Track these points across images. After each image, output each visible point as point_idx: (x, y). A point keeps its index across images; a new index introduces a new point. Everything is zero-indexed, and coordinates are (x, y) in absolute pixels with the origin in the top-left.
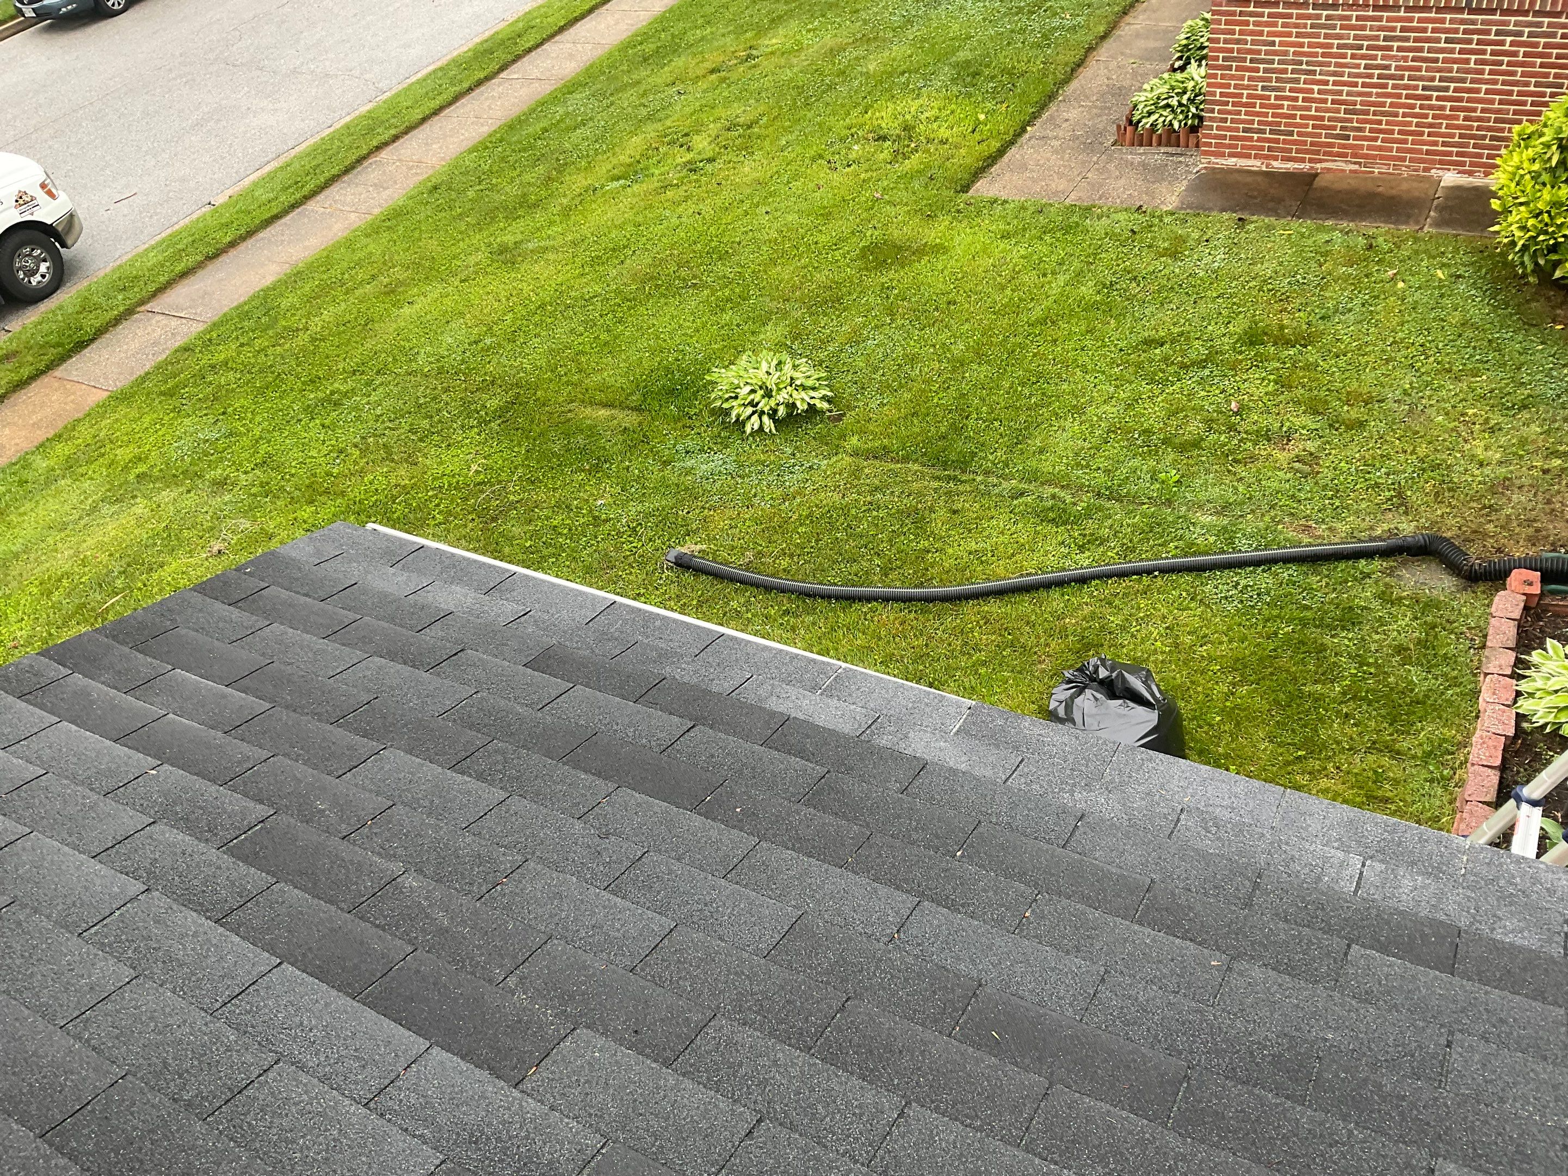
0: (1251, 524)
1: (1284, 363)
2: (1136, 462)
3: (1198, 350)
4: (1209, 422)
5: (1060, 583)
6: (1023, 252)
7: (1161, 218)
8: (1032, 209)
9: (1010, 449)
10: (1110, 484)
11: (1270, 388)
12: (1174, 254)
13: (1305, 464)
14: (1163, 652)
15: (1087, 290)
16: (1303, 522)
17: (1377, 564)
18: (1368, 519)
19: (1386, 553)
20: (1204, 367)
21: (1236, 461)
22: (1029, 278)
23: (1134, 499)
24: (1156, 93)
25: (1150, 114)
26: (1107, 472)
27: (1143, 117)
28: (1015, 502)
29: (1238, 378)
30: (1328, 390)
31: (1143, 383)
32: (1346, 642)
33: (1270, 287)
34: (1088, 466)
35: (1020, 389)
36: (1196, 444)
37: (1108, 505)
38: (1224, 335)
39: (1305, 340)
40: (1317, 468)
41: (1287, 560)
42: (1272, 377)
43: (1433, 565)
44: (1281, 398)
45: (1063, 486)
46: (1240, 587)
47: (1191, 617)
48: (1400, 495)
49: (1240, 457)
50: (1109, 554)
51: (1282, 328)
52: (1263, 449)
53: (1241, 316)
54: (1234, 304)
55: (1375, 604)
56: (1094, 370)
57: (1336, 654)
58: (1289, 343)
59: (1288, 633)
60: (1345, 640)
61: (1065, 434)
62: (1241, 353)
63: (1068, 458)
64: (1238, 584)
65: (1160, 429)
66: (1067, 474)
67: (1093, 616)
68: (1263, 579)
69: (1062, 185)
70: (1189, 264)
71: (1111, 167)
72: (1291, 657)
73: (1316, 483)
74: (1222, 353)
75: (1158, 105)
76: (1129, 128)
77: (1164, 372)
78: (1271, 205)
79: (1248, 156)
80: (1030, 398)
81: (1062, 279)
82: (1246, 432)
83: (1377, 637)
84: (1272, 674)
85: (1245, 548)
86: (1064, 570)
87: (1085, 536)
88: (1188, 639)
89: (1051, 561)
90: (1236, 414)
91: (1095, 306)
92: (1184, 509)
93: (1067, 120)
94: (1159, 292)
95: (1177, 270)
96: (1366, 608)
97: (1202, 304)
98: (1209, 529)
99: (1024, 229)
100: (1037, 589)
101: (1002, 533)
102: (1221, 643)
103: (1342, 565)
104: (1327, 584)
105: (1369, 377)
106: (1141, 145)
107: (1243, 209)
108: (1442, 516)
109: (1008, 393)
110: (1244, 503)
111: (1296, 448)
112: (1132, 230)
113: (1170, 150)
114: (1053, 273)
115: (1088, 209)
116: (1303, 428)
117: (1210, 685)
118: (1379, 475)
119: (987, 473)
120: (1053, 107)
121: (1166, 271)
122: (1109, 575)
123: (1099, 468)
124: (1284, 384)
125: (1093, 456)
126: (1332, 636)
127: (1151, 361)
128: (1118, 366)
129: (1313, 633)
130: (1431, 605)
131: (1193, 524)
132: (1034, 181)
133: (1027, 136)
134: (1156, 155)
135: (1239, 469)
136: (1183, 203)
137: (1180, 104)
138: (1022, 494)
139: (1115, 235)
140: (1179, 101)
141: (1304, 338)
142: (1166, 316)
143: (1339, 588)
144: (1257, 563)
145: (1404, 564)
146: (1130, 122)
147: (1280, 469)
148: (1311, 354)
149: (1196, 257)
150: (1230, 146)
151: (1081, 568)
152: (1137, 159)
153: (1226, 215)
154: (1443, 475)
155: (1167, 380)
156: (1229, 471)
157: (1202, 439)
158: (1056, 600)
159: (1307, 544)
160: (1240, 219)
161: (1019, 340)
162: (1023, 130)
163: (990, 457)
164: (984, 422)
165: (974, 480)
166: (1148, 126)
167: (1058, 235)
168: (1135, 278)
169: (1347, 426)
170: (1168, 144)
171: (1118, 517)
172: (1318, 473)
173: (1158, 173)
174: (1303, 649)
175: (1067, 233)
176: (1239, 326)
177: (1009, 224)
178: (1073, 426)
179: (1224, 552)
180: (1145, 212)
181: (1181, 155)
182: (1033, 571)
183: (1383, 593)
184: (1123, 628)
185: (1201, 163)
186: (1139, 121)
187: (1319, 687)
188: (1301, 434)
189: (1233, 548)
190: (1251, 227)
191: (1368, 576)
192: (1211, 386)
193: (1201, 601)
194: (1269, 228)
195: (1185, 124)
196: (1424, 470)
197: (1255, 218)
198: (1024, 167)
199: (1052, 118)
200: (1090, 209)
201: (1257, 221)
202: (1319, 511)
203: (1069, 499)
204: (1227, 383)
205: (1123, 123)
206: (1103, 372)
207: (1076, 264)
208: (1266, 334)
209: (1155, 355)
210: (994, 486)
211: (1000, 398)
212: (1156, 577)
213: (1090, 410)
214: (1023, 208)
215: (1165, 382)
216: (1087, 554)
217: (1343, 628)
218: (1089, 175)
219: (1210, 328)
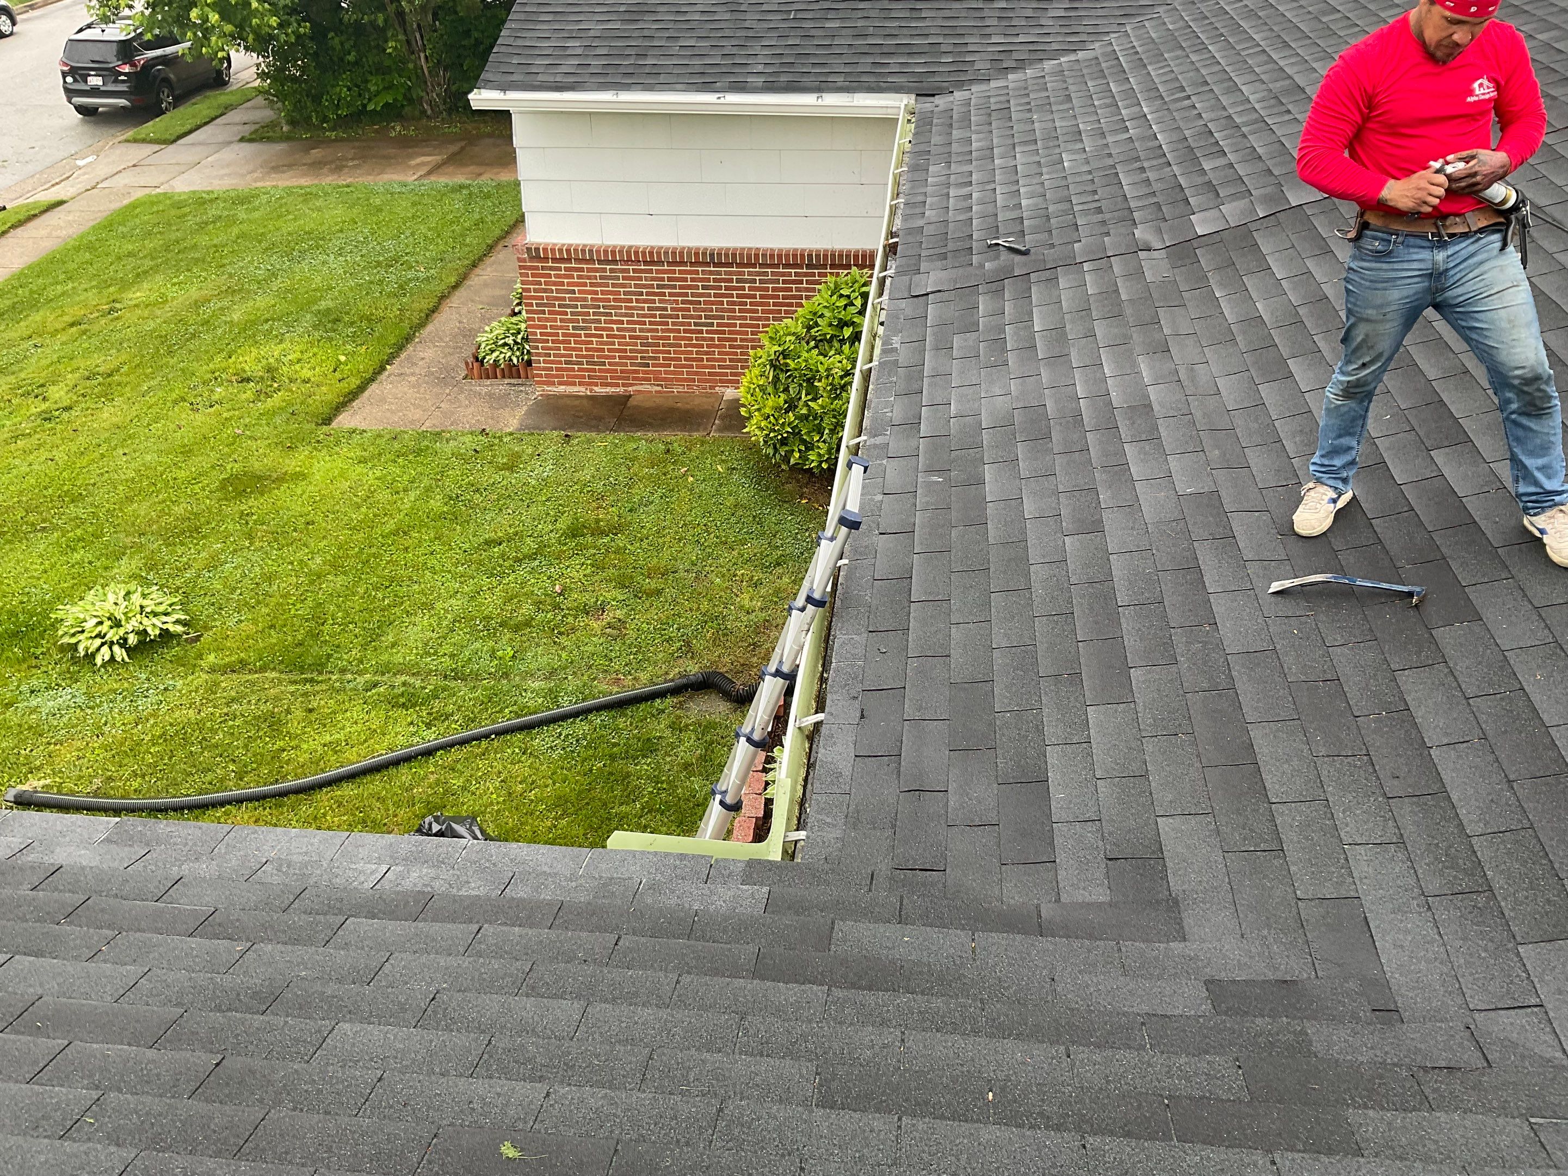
0: (573, 683)
1: (600, 550)
2: (478, 645)
3: (530, 544)
4: (538, 604)
5: (407, 759)
6: (378, 474)
7: (500, 438)
8: (388, 436)
9: (364, 647)
10: (454, 666)
11: (588, 571)
12: (511, 468)
13: (614, 628)
14: (498, 803)
15: (436, 503)
16: (614, 676)
17: (670, 701)
18: (664, 666)
19: (676, 691)
20: (535, 559)
21: (561, 633)
22: (383, 496)
23: (477, 676)
24: (496, 333)
25: (492, 351)
26: (452, 656)
27: (487, 354)
28: (369, 693)
29: (561, 566)
30: (634, 568)
31: (484, 578)
32: (646, 767)
33: (589, 489)
34: (435, 653)
35: (373, 593)
36: (528, 624)
37: (453, 684)
38: (552, 531)
39: (616, 530)
40: (624, 631)
41: (599, 708)
42: (589, 562)
43: (713, 696)
44: (597, 578)
45: (414, 674)
46: (562, 737)
47: (522, 769)
48: (688, 644)
49: (563, 630)
50: (453, 726)
51: (598, 521)
52: (582, 621)
53: (566, 514)
54: (560, 505)
55: (668, 733)
56: (443, 571)
57: (638, 779)
58: (603, 533)
59: (600, 768)
60: (645, 766)
61: (415, 629)
62: (566, 544)
63: (417, 648)
64: (560, 734)
65: (499, 614)
66: (417, 663)
67: (438, 782)
68: (581, 727)
69: (418, 414)
70: (522, 475)
71: (462, 397)
72: (603, 787)
73: (624, 644)
74: (549, 547)
75: (496, 345)
76: (475, 364)
77: (501, 566)
78: (594, 422)
79: (574, 384)
80: (384, 600)
81: (412, 495)
82: (568, 609)
83: (668, 759)
84: (587, 804)
85: (567, 705)
86: (412, 746)
87: (431, 714)
88: (519, 788)
89: (401, 740)
90: (560, 594)
91: (442, 516)
92: (517, 678)
93: (423, 359)
94: (498, 500)
95: (513, 481)
96: (660, 737)
97: (533, 508)
98: (536, 692)
99: (380, 454)
100: (387, 768)
101: (356, 723)
102: (547, 786)
103: (643, 706)
104: (631, 724)
105: (666, 554)
106: (488, 378)
107: (571, 427)
108: (719, 657)
109: (363, 598)
110: (567, 668)
111: (608, 617)
112: (475, 450)
113: (512, 381)
114: (405, 490)
115: (438, 434)
116: (613, 600)
117: (536, 823)
118: (672, 631)
119: (343, 671)
120: (410, 348)
121: (505, 482)
122: (452, 745)
123: (445, 654)
124: (599, 567)
125: (441, 645)
126: (636, 765)
127: (490, 558)
128: (463, 565)
129: (619, 764)
130: (711, 726)
131: (525, 690)
132: (393, 412)
133: (387, 373)
134: (501, 386)
135: (563, 640)
136: (522, 425)
137: (516, 343)
138: (375, 686)
139: (462, 455)
140: (514, 340)
141: (616, 528)
142: (503, 520)
143: (640, 725)
144: (575, 714)
145: (691, 698)
146: (477, 359)
147: (595, 636)
148: (621, 540)
149: (529, 468)
150: (557, 376)
151: (429, 741)
152: (485, 390)
153: (556, 433)
154: (719, 624)
155: (504, 573)
156: (555, 643)
157: (533, 619)
158: (404, 774)
159: (617, 693)
160: (567, 436)
161: (374, 550)
162: (382, 369)
163: (345, 657)
164: (340, 625)
165: (330, 679)
166: (491, 362)
167: (411, 457)
168: (478, 490)
169: (647, 595)
170: (511, 377)
171: (462, 693)
172: (626, 634)
173: (502, 401)
174: (612, 778)
175: (419, 455)
176: (562, 524)
177: (365, 450)
178: (423, 620)
179: (549, 709)
180: (487, 434)
181: (522, 385)
182: (384, 752)
183: (674, 723)
184: (464, 788)
185: (538, 392)
186: (484, 358)
187: (623, 808)
188: (612, 606)
189: (558, 706)
190: (575, 442)
191: (663, 711)
192: (540, 574)
193: (531, 753)
194: (589, 441)
195: (523, 359)
196: (706, 622)
197: (579, 434)
198: (383, 400)
199: (409, 358)
200: (440, 434)
201: (580, 436)
202: (626, 665)
203: (418, 683)
204: (553, 570)
205: (470, 360)
206: (449, 572)
207: (426, 482)
208: (585, 527)
209: (494, 553)
210: (348, 682)
211: (356, 603)
212: (493, 740)
213: (439, 605)
214: (379, 436)
215: (502, 575)
216: (434, 729)
217: (644, 756)
218: (442, 405)
219: (540, 526)
